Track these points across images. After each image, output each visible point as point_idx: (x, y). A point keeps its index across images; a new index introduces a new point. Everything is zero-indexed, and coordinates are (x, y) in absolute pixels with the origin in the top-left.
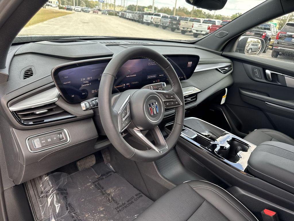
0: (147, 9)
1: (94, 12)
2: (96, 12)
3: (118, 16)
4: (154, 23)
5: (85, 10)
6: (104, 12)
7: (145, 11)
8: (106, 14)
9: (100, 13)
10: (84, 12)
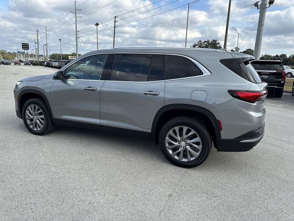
0: (71, 57)
1: (16, 64)
2: (18, 64)
3: (44, 65)
4: (81, 69)
5: (6, 63)
6: (27, 63)
7: (69, 58)
8: (30, 65)
9: (22, 64)
10: (4, 64)
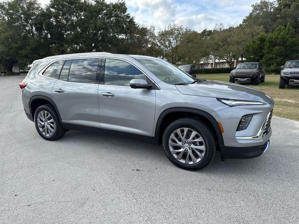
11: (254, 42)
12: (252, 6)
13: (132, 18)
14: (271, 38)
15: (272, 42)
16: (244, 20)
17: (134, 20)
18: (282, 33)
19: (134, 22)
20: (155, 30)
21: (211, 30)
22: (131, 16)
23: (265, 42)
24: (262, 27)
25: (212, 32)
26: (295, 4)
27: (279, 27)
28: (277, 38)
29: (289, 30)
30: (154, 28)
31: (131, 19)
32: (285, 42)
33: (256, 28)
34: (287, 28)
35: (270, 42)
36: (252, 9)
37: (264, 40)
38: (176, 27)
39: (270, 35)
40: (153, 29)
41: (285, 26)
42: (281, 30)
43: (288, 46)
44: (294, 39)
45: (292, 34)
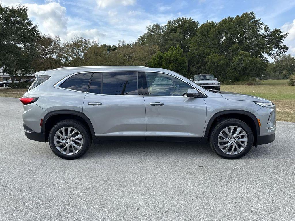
11: (154, 59)
12: (147, 28)
13: (35, 26)
14: (167, 56)
15: (168, 59)
16: (139, 39)
17: (37, 29)
18: (174, 53)
19: (37, 31)
20: (60, 41)
21: (110, 45)
22: (34, 23)
23: (163, 59)
24: (157, 46)
25: (112, 47)
26: (179, 30)
27: (171, 48)
28: (171, 56)
29: (179, 50)
30: (60, 38)
31: (33, 28)
32: (177, 60)
33: (153, 47)
34: (177, 49)
35: (167, 59)
36: (147, 30)
37: (162, 58)
38: (83, 41)
39: (166, 54)
40: (58, 40)
41: (176, 47)
42: (173, 50)
43: (179, 63)
44: (183, 58)
45: (181, 53)
